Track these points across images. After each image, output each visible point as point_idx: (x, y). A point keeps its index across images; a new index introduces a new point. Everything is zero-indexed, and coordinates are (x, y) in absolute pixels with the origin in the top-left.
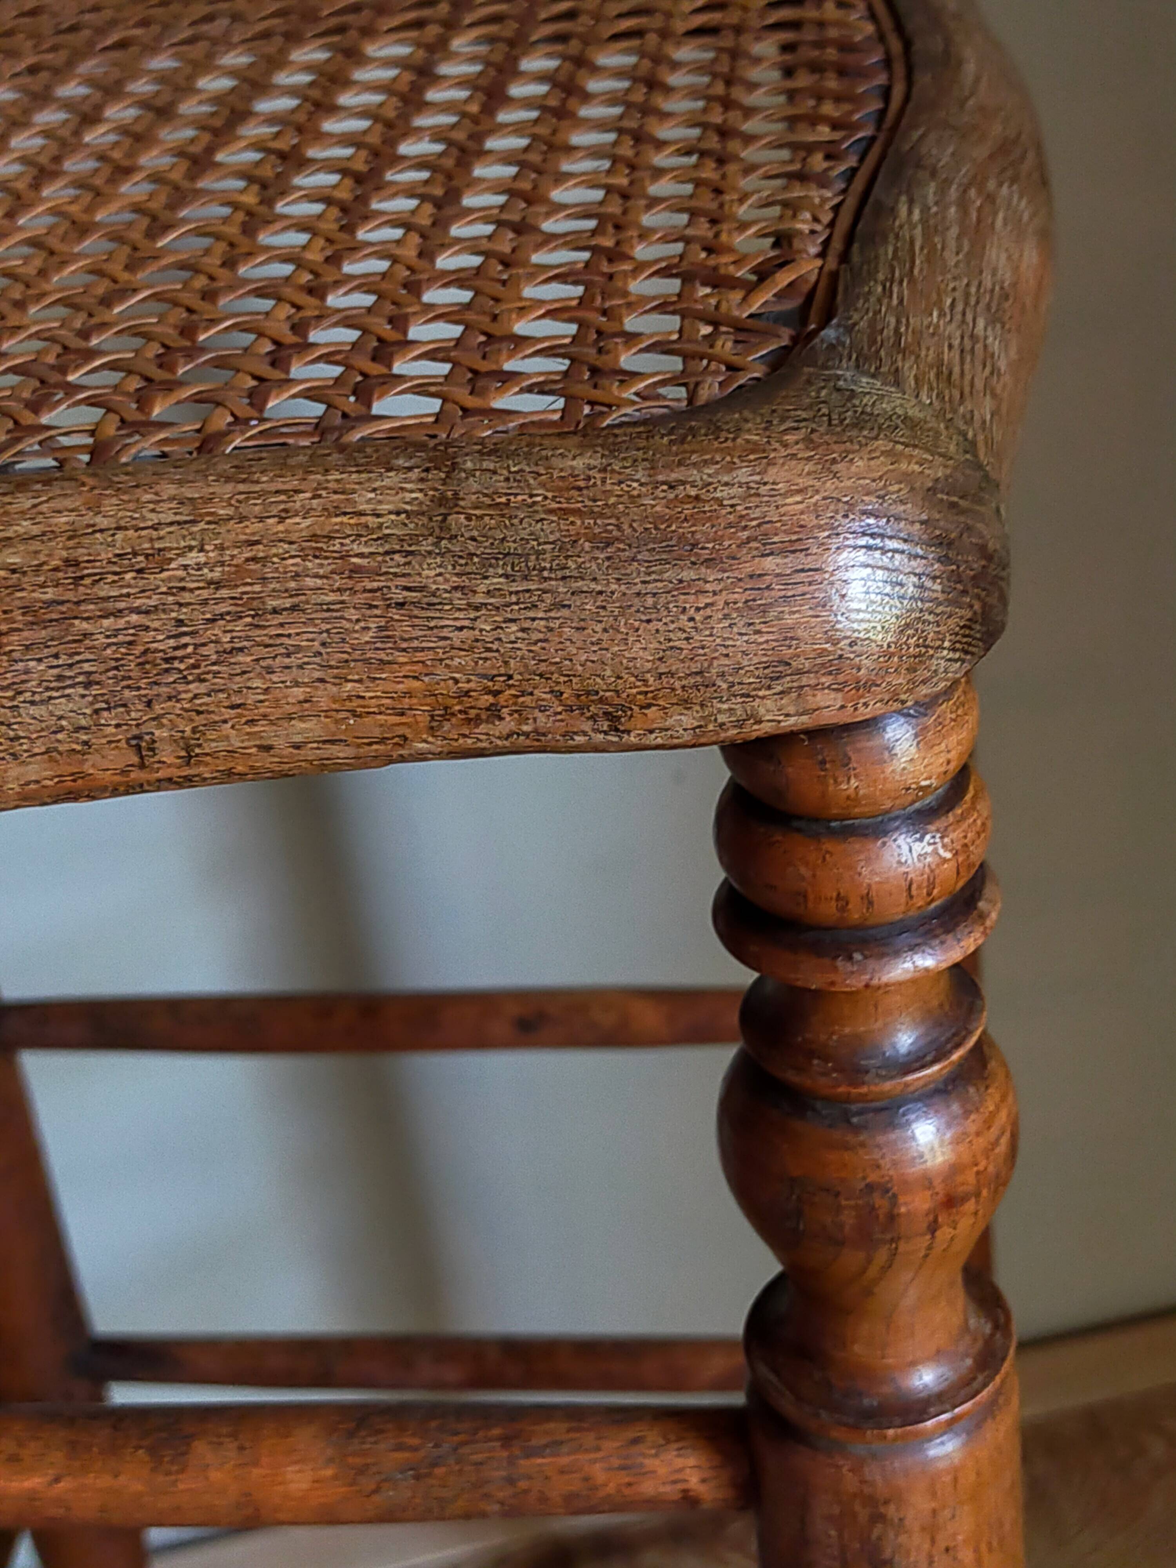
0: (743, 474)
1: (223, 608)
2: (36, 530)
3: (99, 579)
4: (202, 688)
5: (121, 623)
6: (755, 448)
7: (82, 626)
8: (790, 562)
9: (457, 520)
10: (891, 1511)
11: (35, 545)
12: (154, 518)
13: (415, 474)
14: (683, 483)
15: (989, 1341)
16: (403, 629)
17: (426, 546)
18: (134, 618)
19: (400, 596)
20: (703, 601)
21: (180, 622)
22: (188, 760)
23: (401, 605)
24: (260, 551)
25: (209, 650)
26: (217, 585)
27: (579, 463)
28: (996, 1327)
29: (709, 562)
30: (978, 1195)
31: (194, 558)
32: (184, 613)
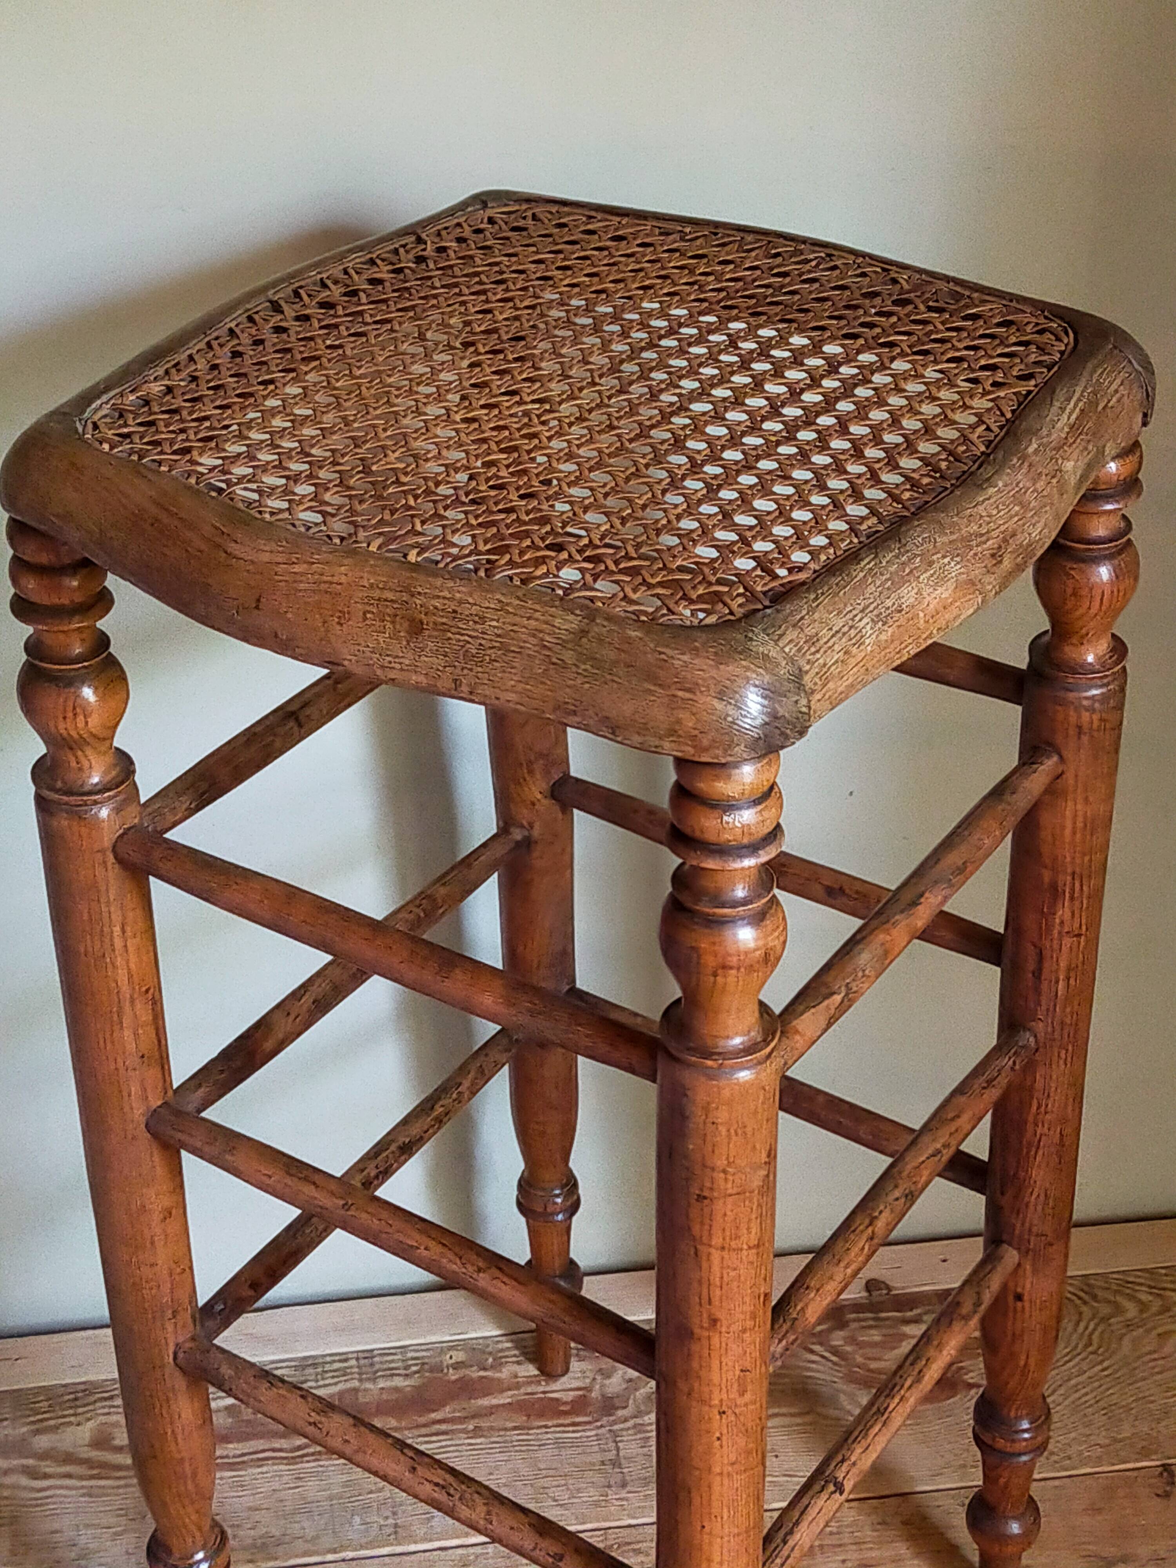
0: (685, 658)
1: (497, 644)
2: (449, 596)
3: (461, 620)
4: (480, 669)
5: (462, 638)
6: (696, 649)
7: (450, 635)
8: (688, 695)
9: (584, 640)
10: (689, 1093)
11: (446, 602)
12: (487, 605)
13: (580, 618)
14: (663, 653)
15: (756, 1044)
16: (552, 672)
17: (569, 646)
18: (467, 638)
19: (554, 660)
20: (653, 698)
21: (481, 645)
22: (471, 693)
23: (554, 664)
24: (515, 628)
25: (487, 658)
26: (499, 636)
27: (633, 634)
28: (764, 1040)
29: (660, 685)
30: (738, 969)
31: (494, 623)
32: (483, 642)
